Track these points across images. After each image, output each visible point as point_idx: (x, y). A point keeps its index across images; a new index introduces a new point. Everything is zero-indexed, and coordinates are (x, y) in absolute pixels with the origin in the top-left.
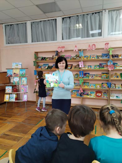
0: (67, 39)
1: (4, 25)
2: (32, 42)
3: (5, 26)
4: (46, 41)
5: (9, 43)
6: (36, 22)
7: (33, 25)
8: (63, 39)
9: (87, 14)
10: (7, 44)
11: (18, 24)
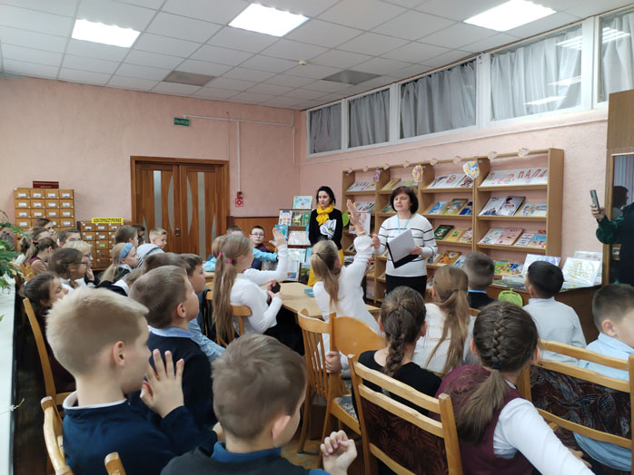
0: (412, 136)
1: (307, 112)
2: (350, 146)
3: (311, 113)
4: (374, 143)
5: (315, 152)
6: (357, 99)
7: (352, 108)
8: (402, 137)
9: (449, 70)
10: (311, 153)
11: (329, 107)
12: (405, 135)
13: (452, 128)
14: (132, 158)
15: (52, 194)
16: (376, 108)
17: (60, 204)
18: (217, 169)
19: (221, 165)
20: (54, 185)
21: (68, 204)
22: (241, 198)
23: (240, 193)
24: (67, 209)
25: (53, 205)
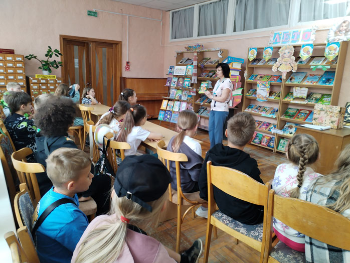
0: (241, 31)
1: (170, 12)
2: (198, 35)
3: (173, 13)
4: (215, 34)
5: (175, 38)
6: (206, 5)
7: (201, 10)
8: (235, 31)
10: (172, 39)
11: (185, 10)
12: (237, 29)
13: (270, 26)
14: (61, 36)
15: (9, 58)
16: (218, 11)
17: (15, 65)
18: (114, 46)
19: (117, 44)
20: (11, 52)
21: (21, 65)
22: (129, 65)
23: (128, 63)
24: (20, 68)
25: (11, 65)
